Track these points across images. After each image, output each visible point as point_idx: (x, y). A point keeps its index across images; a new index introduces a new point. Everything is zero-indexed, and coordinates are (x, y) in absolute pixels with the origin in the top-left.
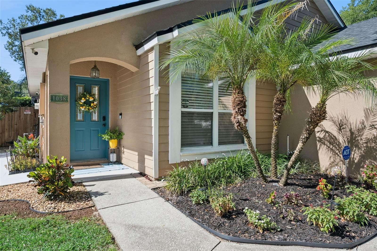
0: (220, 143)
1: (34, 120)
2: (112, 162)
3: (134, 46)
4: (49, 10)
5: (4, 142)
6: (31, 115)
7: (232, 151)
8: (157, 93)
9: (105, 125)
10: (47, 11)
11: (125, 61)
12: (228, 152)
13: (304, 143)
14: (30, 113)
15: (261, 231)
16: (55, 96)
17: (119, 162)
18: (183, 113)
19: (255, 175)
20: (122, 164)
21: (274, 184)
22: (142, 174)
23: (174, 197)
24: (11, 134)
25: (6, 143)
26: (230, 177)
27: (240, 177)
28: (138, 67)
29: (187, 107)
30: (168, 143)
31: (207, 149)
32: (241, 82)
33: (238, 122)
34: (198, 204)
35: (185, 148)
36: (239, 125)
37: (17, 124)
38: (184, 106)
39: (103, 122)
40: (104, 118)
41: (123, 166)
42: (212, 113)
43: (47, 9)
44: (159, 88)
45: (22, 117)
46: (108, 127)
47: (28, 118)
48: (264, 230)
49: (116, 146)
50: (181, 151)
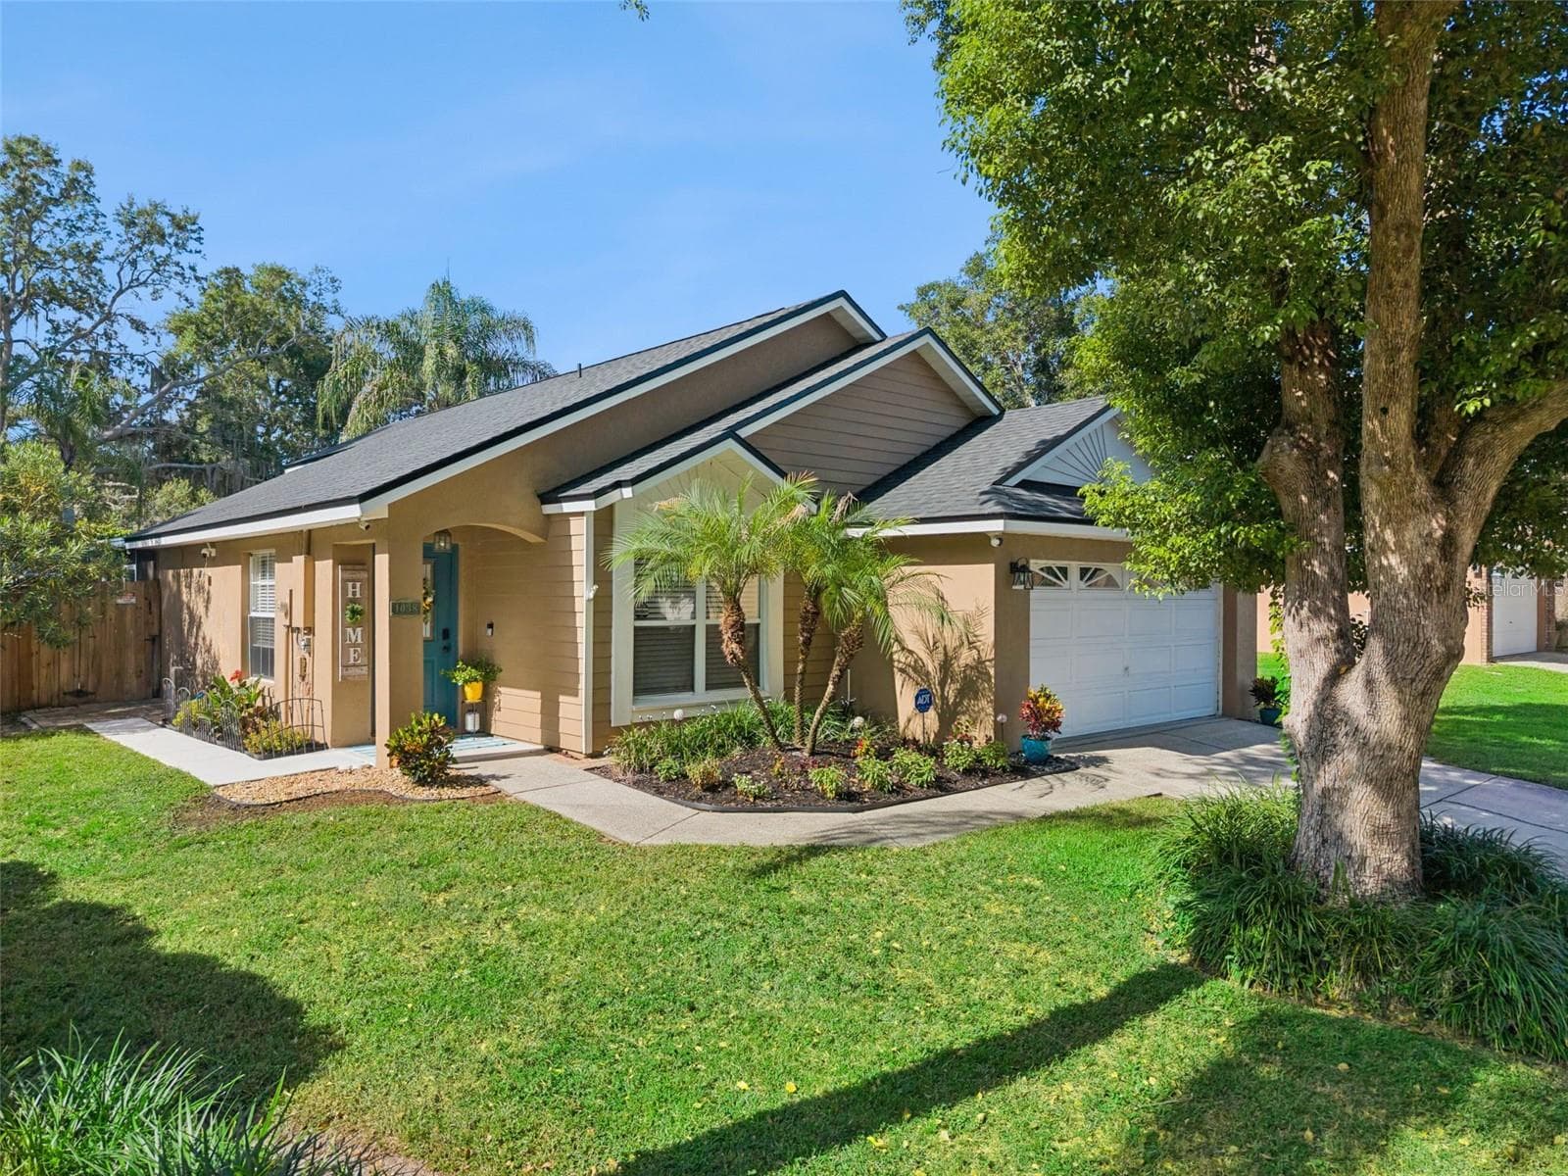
0: (709, 686)
1: (147, 623)
2: (469, 733)
3: (539, 496)
4: (33, 144)
5: (56, 689)
6: (136, 607)
7: (732, 702)
8: (591, 596)
9: (447, 649)
10: (25, 148)
11: (522, 528)
12: (723, 703)
13: (834, 684)
14: (134, 600)
15: (752, 800)
16: (400, 604)
17: (484, 731)
18: (636, 629)
19: (766, 742)
20: (492, 736)
21: (794, 754)
22: (552, 749)
23: (629, 775)
24: (76, 667)
25: (65, 694)
26: (722, 746)
27: (741, 745)
28: (545, 535)
29: (645, 618)
30: (609, 688)
31: (685, 697)
32: (736, 591)
33: (732, 653)
34: (668, 780)
35: (640, 697)
36: (735, 657)
37: (97, 634)
38: (638, 617)
39: (445, 643)
40: (446, 634)
41: (495, 740)
42: (694, 626)
43: (20, 140)
44: (596, 587)
45: (111, 613)
46: (456, 653)
47: (129, 617)
48: (756, 797)
49: (479, 696)
50: (634, 702)
